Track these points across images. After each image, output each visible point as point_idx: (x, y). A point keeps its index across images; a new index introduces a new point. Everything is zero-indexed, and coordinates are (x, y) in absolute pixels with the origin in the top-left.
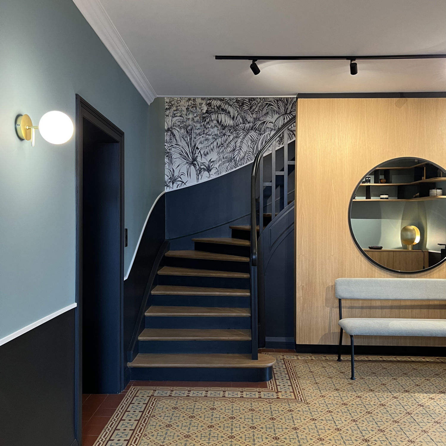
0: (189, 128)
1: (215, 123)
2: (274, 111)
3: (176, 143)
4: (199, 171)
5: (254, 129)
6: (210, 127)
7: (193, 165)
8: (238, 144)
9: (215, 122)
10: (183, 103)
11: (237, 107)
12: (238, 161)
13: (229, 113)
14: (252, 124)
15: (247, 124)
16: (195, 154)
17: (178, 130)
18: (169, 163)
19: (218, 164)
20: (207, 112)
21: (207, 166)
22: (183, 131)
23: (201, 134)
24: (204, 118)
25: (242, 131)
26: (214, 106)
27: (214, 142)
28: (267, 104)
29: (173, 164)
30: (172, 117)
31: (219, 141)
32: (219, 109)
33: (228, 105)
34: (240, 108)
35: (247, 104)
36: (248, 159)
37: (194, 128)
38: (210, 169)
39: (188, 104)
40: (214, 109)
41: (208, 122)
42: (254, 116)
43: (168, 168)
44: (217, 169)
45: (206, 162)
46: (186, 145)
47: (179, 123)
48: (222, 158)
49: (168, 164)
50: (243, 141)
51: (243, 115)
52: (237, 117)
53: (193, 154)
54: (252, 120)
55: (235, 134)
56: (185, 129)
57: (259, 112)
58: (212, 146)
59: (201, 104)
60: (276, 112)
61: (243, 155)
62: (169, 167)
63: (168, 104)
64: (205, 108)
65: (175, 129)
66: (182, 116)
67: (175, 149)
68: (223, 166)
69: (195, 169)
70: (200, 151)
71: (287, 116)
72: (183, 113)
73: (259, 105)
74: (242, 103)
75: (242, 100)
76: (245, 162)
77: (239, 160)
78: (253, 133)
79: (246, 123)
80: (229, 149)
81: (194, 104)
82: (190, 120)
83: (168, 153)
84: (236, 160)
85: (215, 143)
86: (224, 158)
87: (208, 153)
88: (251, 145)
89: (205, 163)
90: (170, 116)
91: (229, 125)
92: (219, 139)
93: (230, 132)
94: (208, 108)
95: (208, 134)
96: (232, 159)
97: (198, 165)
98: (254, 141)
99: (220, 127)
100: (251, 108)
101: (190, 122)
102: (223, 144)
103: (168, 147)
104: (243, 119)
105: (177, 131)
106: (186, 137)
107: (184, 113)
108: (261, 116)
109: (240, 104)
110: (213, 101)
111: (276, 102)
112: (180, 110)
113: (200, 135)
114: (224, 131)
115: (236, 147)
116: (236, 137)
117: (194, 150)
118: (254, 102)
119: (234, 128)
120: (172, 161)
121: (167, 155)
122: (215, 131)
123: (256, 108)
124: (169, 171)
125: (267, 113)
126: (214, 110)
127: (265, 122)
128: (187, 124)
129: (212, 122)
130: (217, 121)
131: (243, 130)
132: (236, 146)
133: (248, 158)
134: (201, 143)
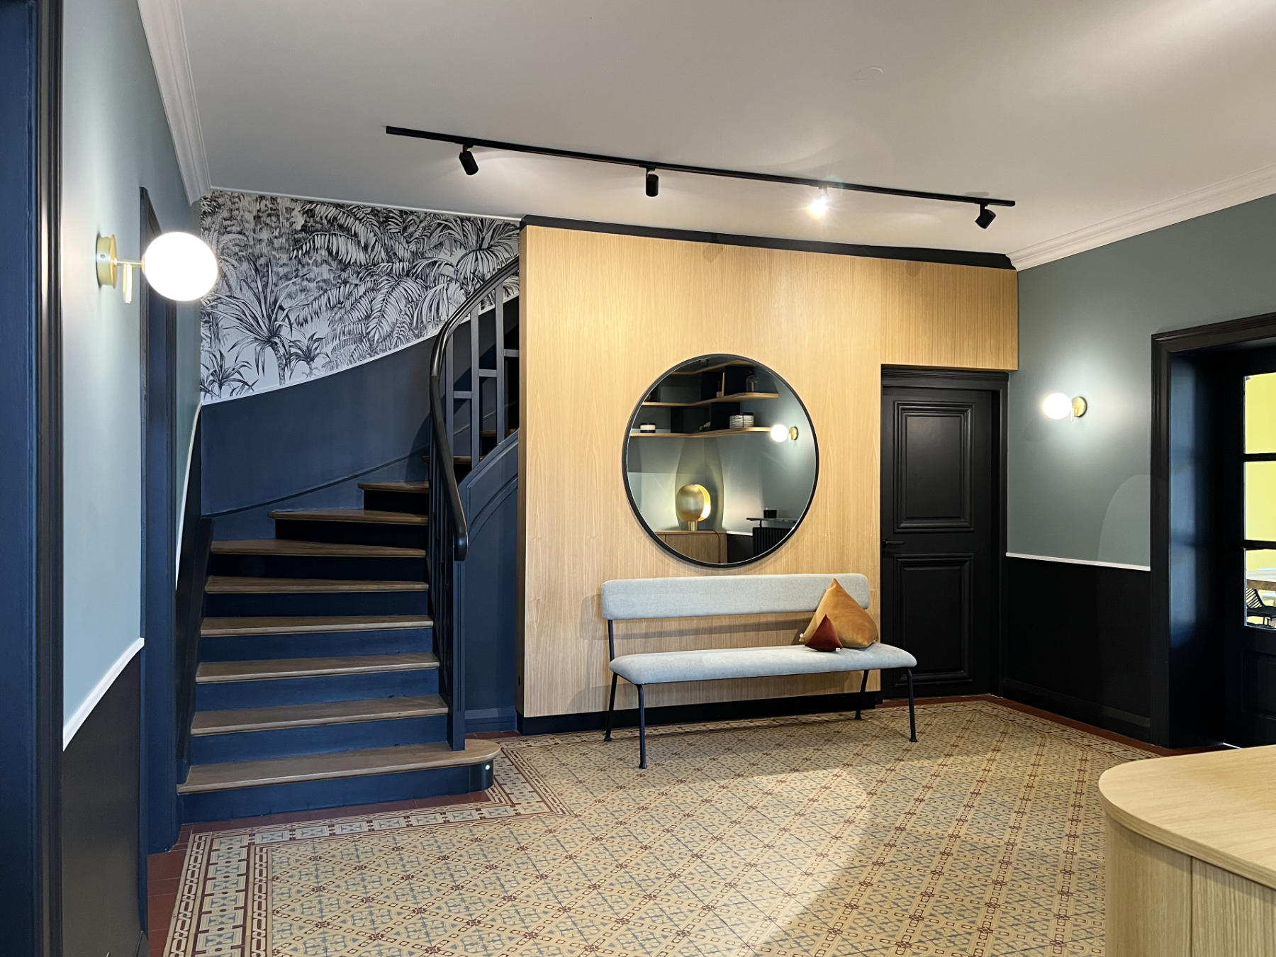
0: (262, 261)
1: (323, 254)
2: (455, 241)
3: (229, 294)
4: (286, 360)
5: (413, 276)
6: (311, 262)
7: (270, 346)
8: (377, 305)
9: (324, 252)
10: (247, 204)
11: (374, 225)
12: (377, 342)
13: (356, 235)
14: (408, 263)
15: (398, 264)
16: (276, 320)
17: (235, 263)
18: (211, 338)
19: (331, 347)
20: (304, 228)
21: (304, 349)
22: (245, 266)
23: (290, 276)
24: (297, 242)
25: (386, 277)
26: (321, 218)
27: (320, 296)
28: (440, 224)
29: (222, 341)
30: (219, 233)
31: (334, 294)
32: (331, 225)
33: (352, 219)
34: (381, 228)
35: (397, 220)
36: (400, 338)
37: (273, 262)
38: (312, 355)
39: (258, 208)
40: (322, 224)
41: (308, 252)
42: (413, 247)
43: (209, 349)
44: (328, 357)
45: (303, 340)
46: (253, 298)
47: (236, 249)
48: (340, 333)
49: (209, 340)
50: (389, 300)
51: (386, 243)
52: (374, 246)
53: (270, 320)
54: (407, 255)
55: (369, 283)
56: (252, 263)
57: (424, 239)
58: (316, 306)
59: (289, 210)
60: (459, 244)
61: (389, 330)
62: (211, 347)
63: (209, 203)
64: (300, 221)
65: (227, 261)
66: (244, 234)
67: (226, 307)
68: (342, 351)
69: (276, 355)
70: (287, 315)
71: (483, 255)
72: (246, 225)
73: (423, 225)
74: (385, 217)
75: (385, 211)
76: (394, 344)
77: (380, 340)
78: (409, 284)
79: (394, 260)
80: (356, 315)
81: (274, 208)
82: (264, 244)
83: (209, 314)
84: (374, 340)
85: (324, 300)
86: (344, 333)
87: (306, 321)
88: (407, 309)
89: (299, 341)
90: (213, 230)
91: (356, 263)
92: (332, 291)
93: (357, 277)
94: (308, 219)
95: (307, 279)
96: (364, 337)
97: (283, 346)
98: (413, 301)
99: (334, 264)
100: (405, 229)
101: (264, 248)
102: (343, 302)
103: (209, 300)
104: (387, 253)
105: (231, 267)
106: (253, 281)
107: (250, 226)
108: (428, 248)
109: (381, 220)
110: (319, 206)
111: (459, 222)
112: (238, 218)
113: (286, 277)
114: (344, 275)
115: (372, 311)
116: (373, 290)
117: (273, 311)
118: (411, 218)
119: (369, 269)
120: (218, 334)
121: (207, 318)
122: (325, 272)
123: (415, 231)
124: (211, 356)
125: (440, 244)
126: (320, 226)
127: (436, 262)
128: (257, 252)
129: (317, 253)
130: (329, 252)
131: (388, 274)
132: (371, 309)
133: (401, 336)
134: (289, 296)
